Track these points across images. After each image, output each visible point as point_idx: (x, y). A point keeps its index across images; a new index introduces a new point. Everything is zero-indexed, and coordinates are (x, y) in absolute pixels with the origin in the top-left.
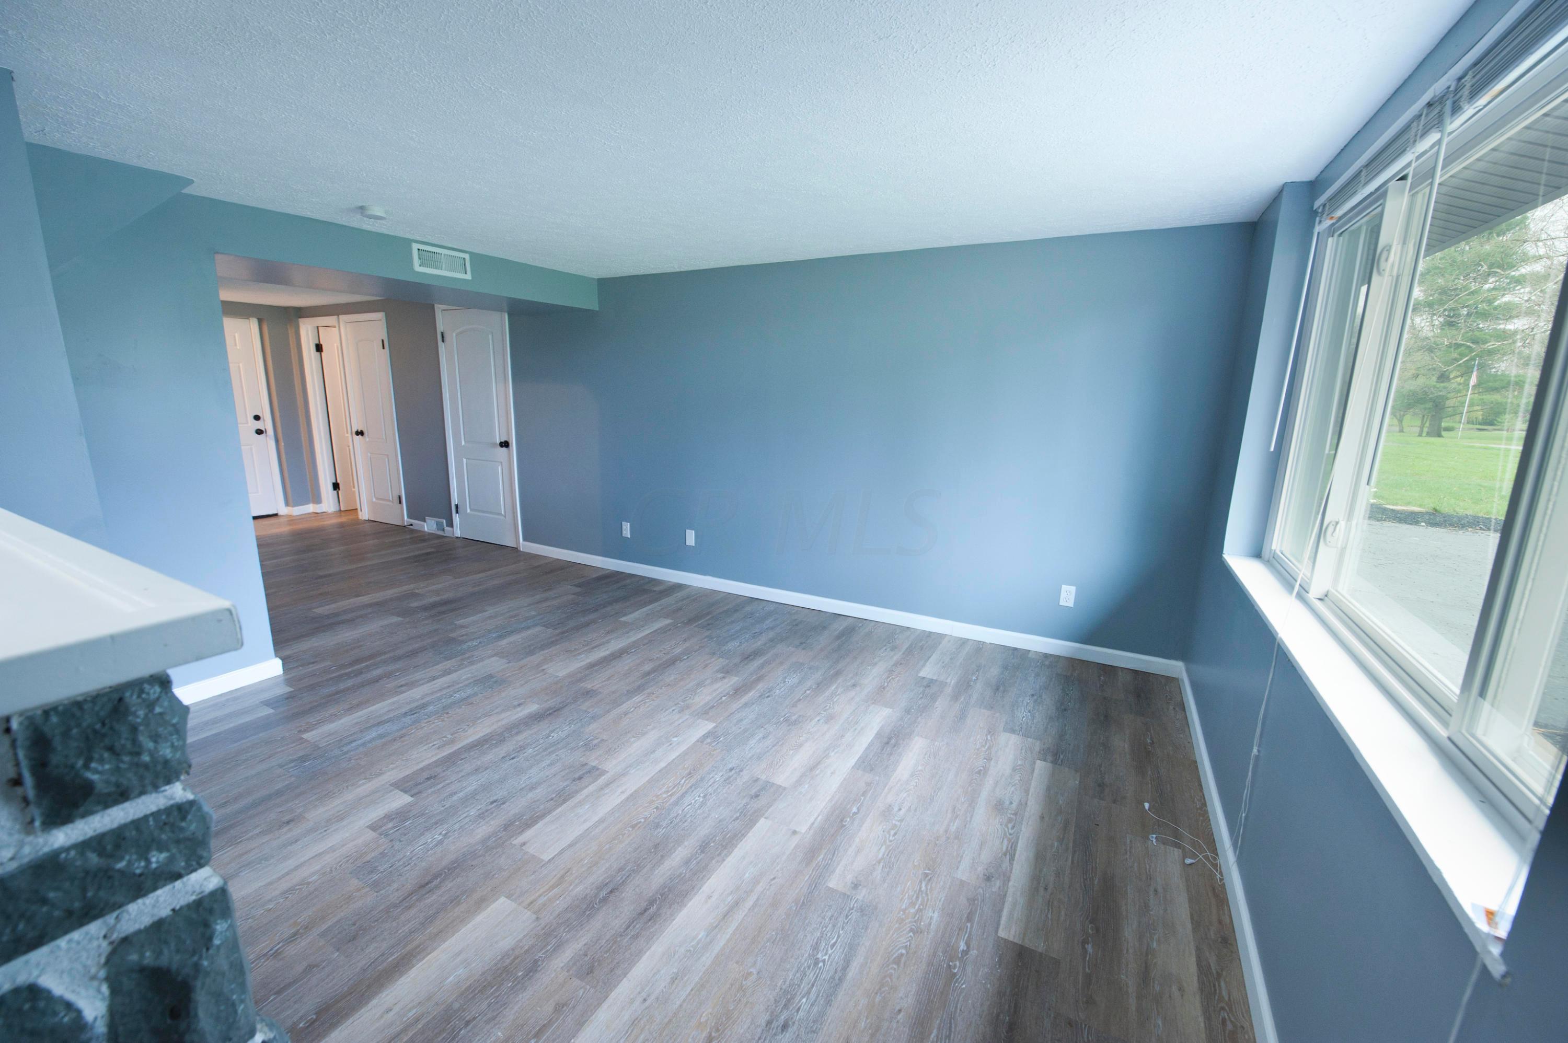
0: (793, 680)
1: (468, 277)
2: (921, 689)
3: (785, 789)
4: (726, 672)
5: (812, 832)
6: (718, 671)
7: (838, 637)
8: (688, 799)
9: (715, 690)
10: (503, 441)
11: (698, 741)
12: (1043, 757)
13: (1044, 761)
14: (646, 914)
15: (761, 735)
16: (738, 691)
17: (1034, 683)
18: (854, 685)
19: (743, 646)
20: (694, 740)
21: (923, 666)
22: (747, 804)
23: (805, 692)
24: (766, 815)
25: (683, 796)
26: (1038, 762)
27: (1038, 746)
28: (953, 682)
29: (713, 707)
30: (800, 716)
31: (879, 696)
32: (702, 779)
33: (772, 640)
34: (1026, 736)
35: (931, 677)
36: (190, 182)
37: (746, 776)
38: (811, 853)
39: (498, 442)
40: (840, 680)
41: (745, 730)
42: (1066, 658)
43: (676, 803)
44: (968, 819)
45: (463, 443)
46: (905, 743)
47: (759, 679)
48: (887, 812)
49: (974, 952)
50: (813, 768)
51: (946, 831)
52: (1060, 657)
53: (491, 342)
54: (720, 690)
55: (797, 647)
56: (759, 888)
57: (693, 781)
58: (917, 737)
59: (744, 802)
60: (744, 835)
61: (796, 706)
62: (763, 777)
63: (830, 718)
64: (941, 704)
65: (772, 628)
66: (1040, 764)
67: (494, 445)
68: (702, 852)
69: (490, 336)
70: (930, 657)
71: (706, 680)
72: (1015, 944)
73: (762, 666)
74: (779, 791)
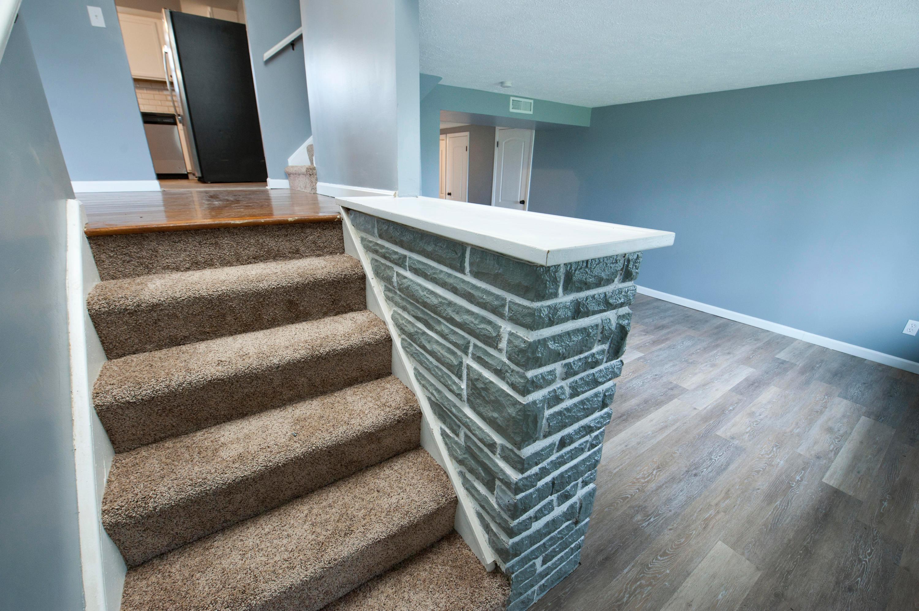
0: (688, 343)
1: (531, 113)
2: (777, 364)
3: (688, 390)
4: (647, 332)
5: (705, 411)
6: (641, 331)
7: (717, 328)
8: (634, 382)
9: (642, 339)
10: (521, 200)
11: (636, 359)
12: (868, 414)
13: (869, 417)
14: (621, 418)
15: (671, 364)
16: (655, 343)
17: (867, 377)
18: (729, 353)
19: (655, 322)
20: (633, 359)
21: (779, 353)
22: (667, 391)
23: (697, 350)
24: (678, 398)
25: (632, 380)
26: (863, 417)
27: (864, 409)
28: (801, 365)
29: (641, 347)
30: (694, 361)
31: (746, 361)
32: (641, 376)
33: (672, 322)
34: (856, 402)
35: (784, 359)
36: (440, 79)
37: (664, 379)
38: (705, 419)
39: (519, 201)
40: (719, 349)
41: (662, 361)
42: (898, 369)
43: (629, 382)
44: (807, 430)
45: (500, 201)
46: (764, 387)
47: (667, 339)
48: (752, 414)
49: (805, 482)
50: (704, 385)
51: (791, 432)
52: (891, 367)
53: (523, 147)
54: (643, 340)
55: (689, 328)
56: (678, 424)
57: (636, 375)
58: (773, 386)
59: (665, 390)
60: (666, 403)
61: (691, 356)
62: (675, 382)
63: (713, 366)
64: (790, 374)
65: (672, 316)
66: (863, 418)
67: (516, 202)
68: (645, 403)
69: (523, 143)
70: (784, 349)
71: (636, 334)
72: (834, 488)
73: (668, 333)
74: (684, 391)
